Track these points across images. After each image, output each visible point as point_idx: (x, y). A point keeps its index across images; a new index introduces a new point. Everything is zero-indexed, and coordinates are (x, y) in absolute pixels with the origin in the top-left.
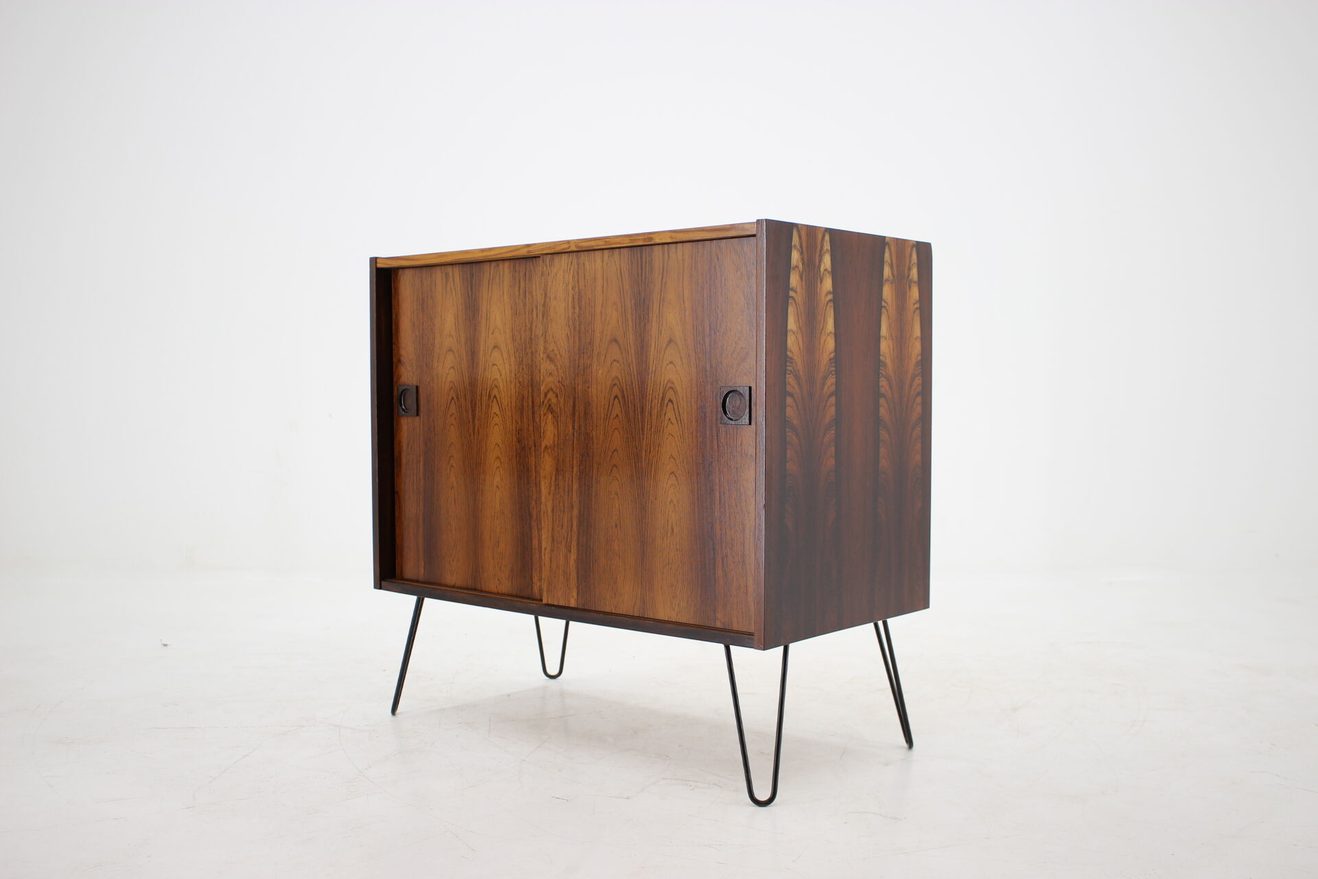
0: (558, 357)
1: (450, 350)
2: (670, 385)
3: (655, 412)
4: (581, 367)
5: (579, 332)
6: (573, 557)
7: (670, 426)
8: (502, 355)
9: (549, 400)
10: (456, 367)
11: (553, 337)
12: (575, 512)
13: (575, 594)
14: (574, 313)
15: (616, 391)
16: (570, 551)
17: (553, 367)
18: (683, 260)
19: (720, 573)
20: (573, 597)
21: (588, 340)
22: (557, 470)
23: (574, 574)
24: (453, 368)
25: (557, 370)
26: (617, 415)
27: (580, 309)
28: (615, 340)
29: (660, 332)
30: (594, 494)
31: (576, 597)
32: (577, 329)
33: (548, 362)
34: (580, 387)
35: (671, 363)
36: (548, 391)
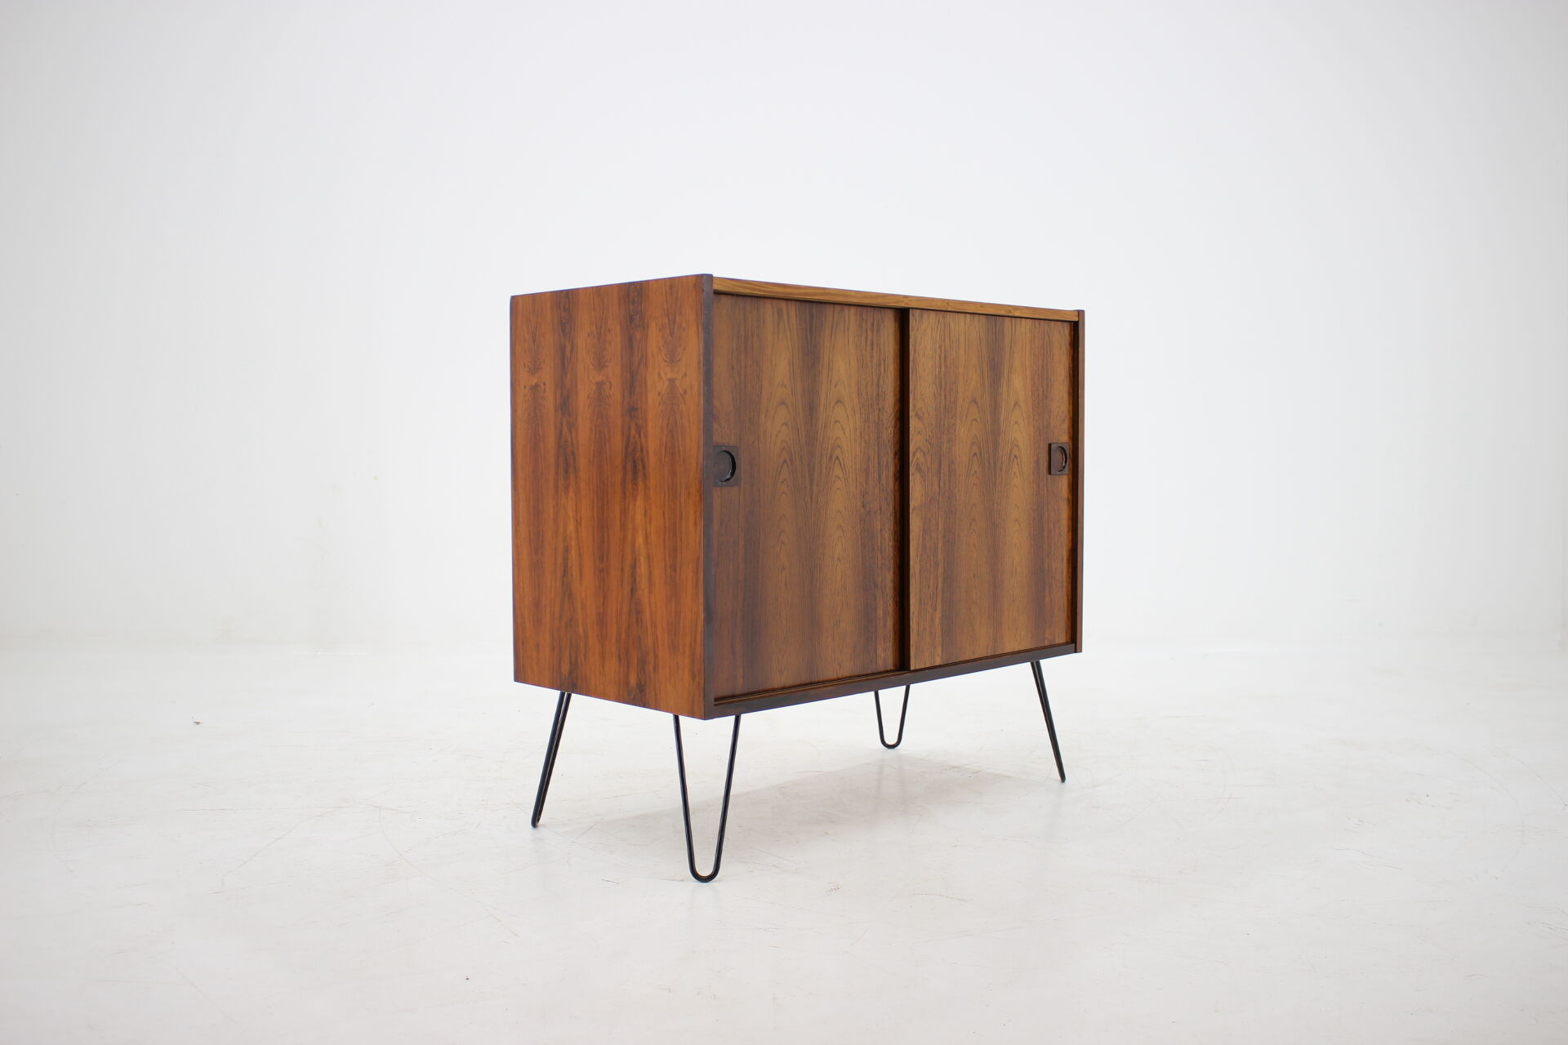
0: (926, 415)
1: (783, 403)
2: (1015, 442)
3: (1004, 467)
4: (946, 426)
5: (945, 389)
6: (938, 615)
7: (1015, 479)
8: (846, 411)
9: (918, 459)
10: (789, 423)
11: (921, 395)
12: (940, 570)
13: (940, 652)
14: (940, 372)
15: (975, 449)
16: (935, 610)
17: (922, 426)
18: (1026, 333)
19: (1047, 599)
20: (938, 655)
21: (952, 400)
22: (924, 531)
23: (939, 632)
24: (786, 424)
25: (925, 428)
26: (976, 472)
27: (946, 367)
28: (976, 402)
29: (1009, 395)
30: (956, 549)
31: (940, 654)
32: (943, 388)
33: (917, 420)
34: (945, 446)
35: (1016, 422)
36: (917, 451)
